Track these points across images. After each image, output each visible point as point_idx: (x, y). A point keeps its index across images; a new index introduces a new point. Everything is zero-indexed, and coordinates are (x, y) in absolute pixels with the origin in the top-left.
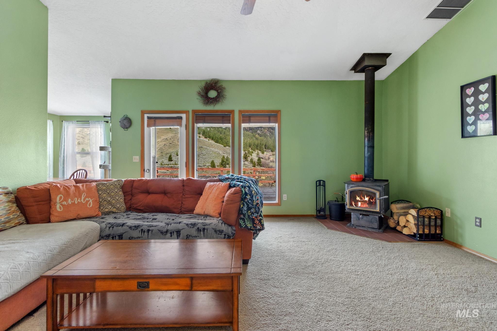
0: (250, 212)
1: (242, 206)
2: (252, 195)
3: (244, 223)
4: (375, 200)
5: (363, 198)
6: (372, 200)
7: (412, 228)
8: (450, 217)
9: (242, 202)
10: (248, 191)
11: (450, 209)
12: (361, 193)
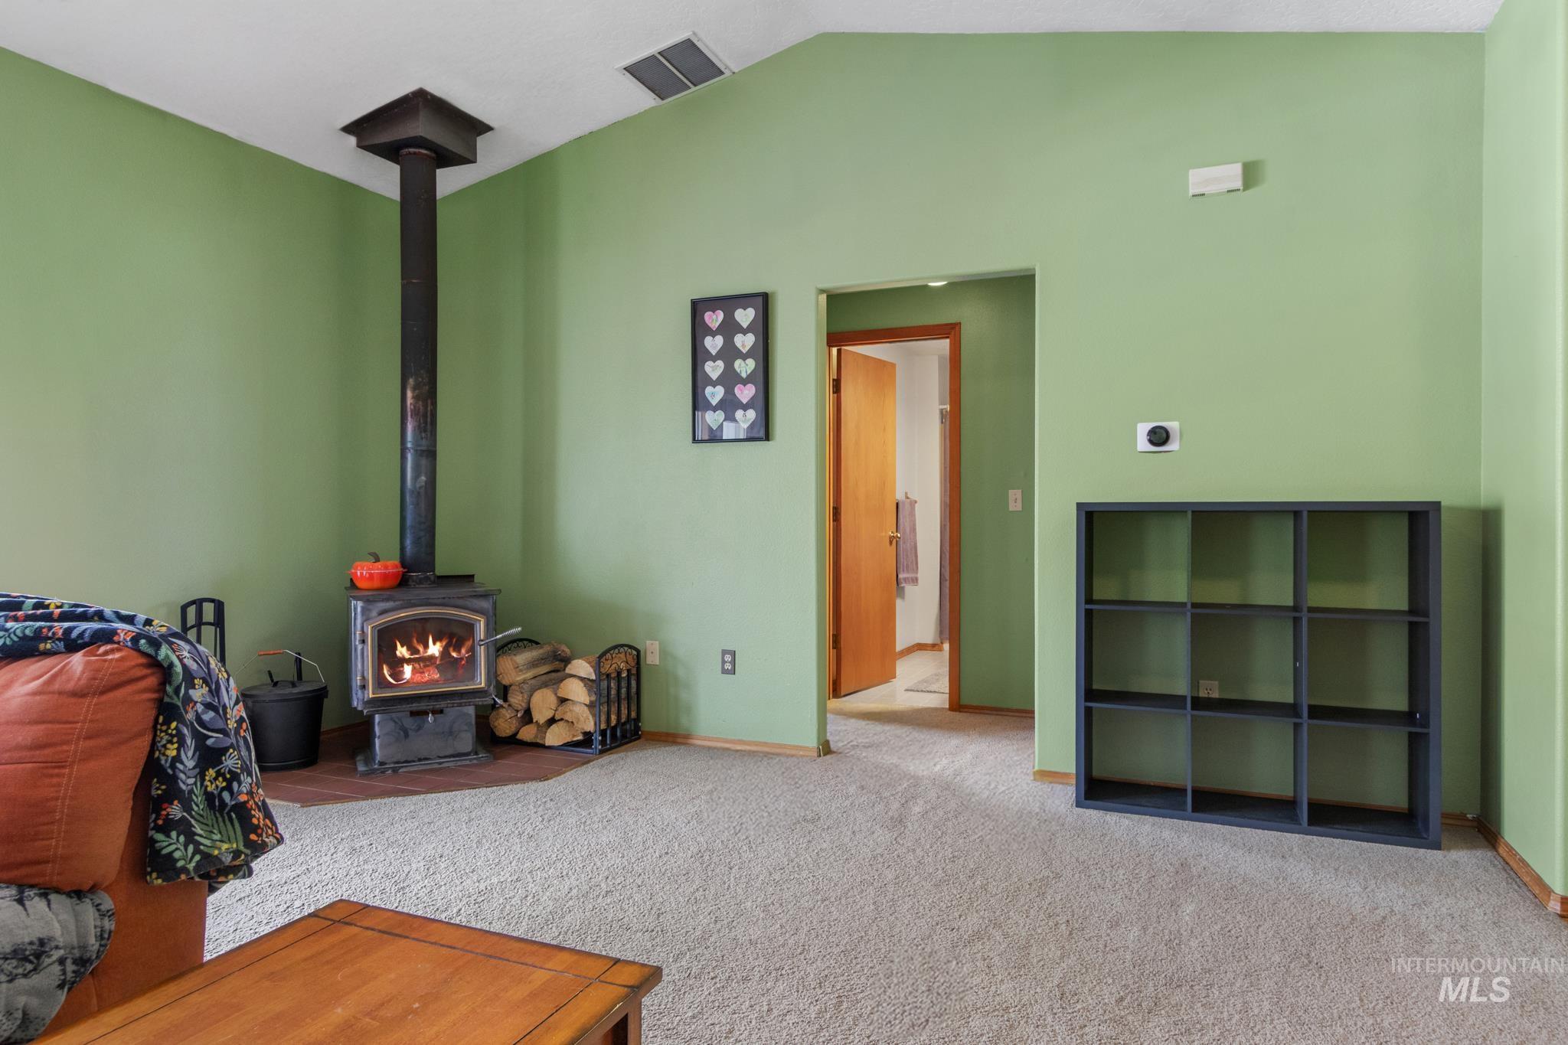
0: (219, 774)
1: (174, 753)
2: (214, 680)
3: (191, 848)
4: (472, 650)
5: (421, 649)
6: (459, 652)
7: (582, 719)
8: (658, 663)
9: (174, 725)
10: (195, 660)
11: (657, 642)
12: (414, 632)
